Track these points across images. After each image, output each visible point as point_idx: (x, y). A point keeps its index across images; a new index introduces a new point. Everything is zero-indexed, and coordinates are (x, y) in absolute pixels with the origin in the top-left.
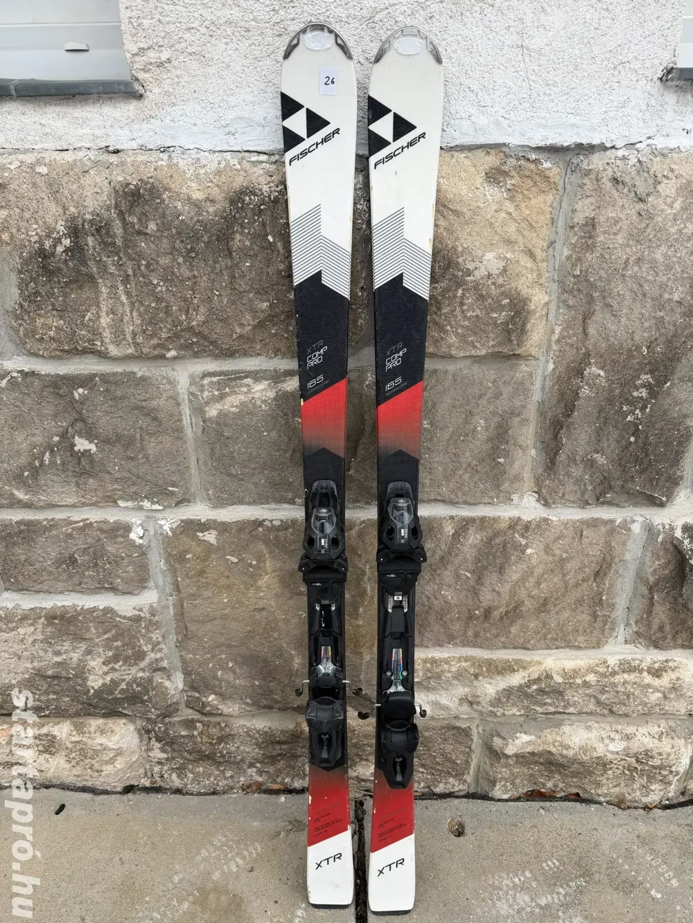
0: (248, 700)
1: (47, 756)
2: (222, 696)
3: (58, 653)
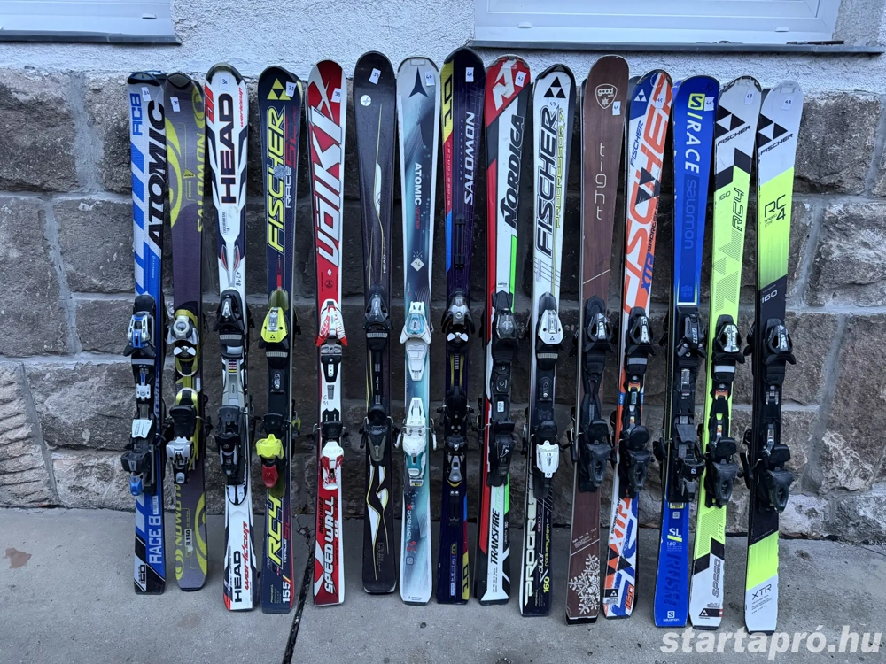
1: (103, 482)
3: (115, 398)
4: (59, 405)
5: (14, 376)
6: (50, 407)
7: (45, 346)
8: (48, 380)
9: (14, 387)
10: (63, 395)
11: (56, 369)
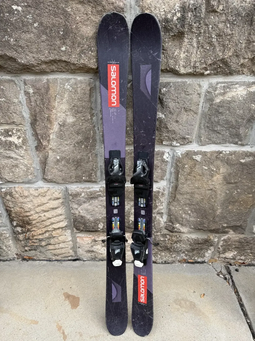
0: (192, 227)
2: (182, 225)
4: (87, 210)
5: (60, 194)
6: (81, 211)
7: (84, 178)
8: (83, 197)
9: (61, 201)
10: (90, 205)
11: (88, 190)
